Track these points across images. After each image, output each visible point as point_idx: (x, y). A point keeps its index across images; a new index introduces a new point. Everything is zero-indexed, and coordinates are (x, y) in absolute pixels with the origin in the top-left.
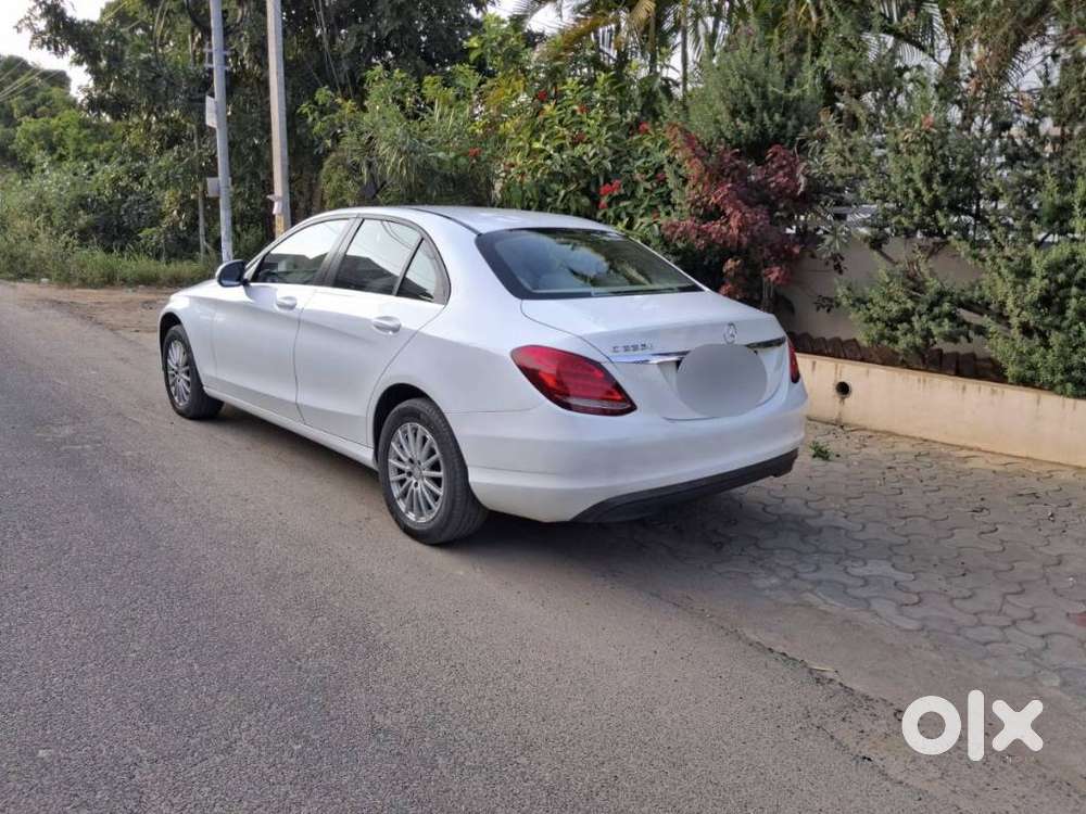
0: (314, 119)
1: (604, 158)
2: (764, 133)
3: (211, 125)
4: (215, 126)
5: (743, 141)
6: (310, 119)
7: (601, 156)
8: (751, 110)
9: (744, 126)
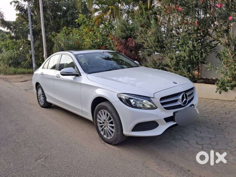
0: (52, 38)
1: (101, 42)
2: (128, 35)
3: (29, 40)
4: (30, 40)
5: (124, 37)
6: (51, 38)
7: (100, 41)
8: (125, 31)
9: (124, 34)
